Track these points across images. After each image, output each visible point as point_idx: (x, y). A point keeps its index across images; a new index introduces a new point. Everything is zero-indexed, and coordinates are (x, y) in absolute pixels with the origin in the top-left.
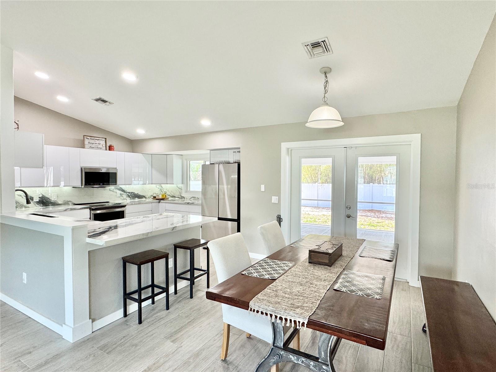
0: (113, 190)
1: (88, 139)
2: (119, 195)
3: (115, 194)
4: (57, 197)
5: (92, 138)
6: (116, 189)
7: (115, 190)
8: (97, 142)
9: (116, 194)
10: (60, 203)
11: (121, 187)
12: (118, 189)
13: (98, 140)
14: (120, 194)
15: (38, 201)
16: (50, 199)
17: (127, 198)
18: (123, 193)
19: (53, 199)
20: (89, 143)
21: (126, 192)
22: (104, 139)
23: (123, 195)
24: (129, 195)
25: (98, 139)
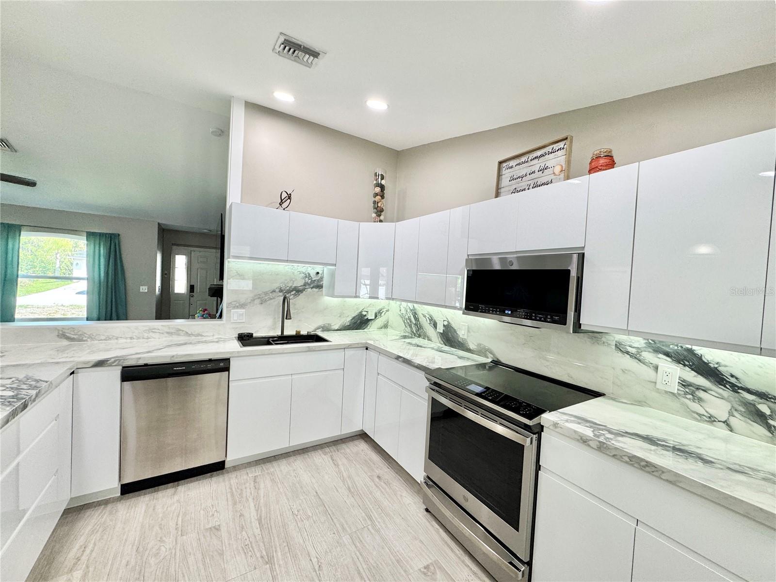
0: (638, 353)
1: (512, 167)
2: (675, 388)
3: (646, 372)
4: (468, 331)
5: (523, 159)
6: (657, 351)
7: (648, 356)
8: (537, 165)
9: (652, 372)
10: (472, 346)
11: (691, 351)
12: (667, 354)
13: (542, 156)
14: (684, 384)
15: (442, 332)
16: (457, 334)
17: (733, 421)
18: (701, 381)
19: (462, 334)
20: (512, 179)
21: (735, 388)
22: (561, 145)
23: (701, 394)
24: (764, 408)
25: (539, 153)
